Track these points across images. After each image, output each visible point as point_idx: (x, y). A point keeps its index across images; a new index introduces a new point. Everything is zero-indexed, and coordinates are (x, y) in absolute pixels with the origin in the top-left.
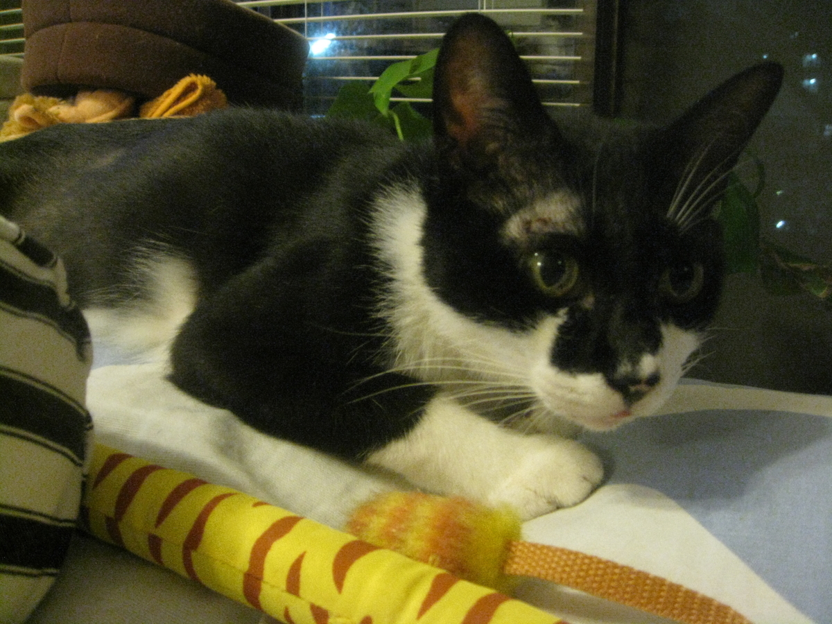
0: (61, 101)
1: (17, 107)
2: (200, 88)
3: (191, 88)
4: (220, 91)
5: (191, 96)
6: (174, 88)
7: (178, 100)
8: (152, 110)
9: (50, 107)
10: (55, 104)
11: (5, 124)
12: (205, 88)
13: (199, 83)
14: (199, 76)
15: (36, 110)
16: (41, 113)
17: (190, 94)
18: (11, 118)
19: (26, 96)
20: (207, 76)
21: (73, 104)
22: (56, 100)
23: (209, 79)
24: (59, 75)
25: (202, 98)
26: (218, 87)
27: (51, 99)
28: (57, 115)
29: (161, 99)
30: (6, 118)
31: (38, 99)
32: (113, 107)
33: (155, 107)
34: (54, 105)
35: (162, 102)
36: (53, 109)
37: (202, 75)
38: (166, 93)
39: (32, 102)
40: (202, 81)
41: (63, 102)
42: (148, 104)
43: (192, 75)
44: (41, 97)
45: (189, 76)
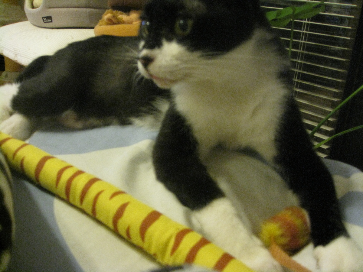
1: (106, 15)
9: (119, 15)
11: (100, 21)
15: (114, 16)
16: (116, 17)
18: (103, 19)
19: (110, 10)
21: (128, 15)
22: (122, 12)
24: (124, 2)
30: (101, 18)
31: (115, 12)
34: (120, 15)
39: (112, 13)
41: (124, 14)
44: (116, 11)
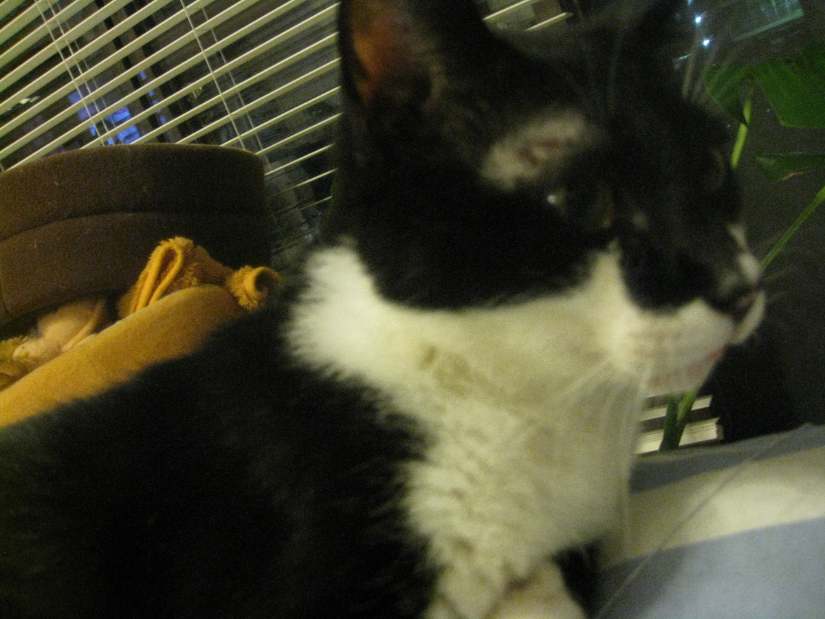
0: (22, 339)
2: (179, 252)
3: (168, 258)
4: (199, 247)
5: (172, 267)
6: (148, 266)
7: (159, 279)
8: (134, 301)
9: (14, 351)
10: (17, 345)
12: (185, 250)
13: (175, 247)
14: (171, 240)
16: (9, 361)
17: (170, 265)
20: (179, 236)
21: (38, 336)
23: (184, 239)
24: (9, 309)
25: (186, 263)
26: (196, 244)
27: (10, 341)
28: (27, 356)
29: (139, 285)
32: (87, 319)
33: (135, 298)
35: (142, 287)
36: (18, 352)
37: (174, 238)
38: (142, 276)
40: (178, 243)
42: (124, 299)
43: (162, 242)
45: (159, 245)
